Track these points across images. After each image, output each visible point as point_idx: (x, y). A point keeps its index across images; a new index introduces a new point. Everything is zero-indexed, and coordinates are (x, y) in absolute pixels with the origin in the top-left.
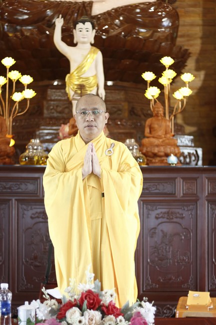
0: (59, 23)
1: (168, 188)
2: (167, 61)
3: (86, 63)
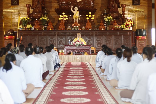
0: (72, 7)
1: (89, 34)
2: (90, 13)
3: (77, 14)
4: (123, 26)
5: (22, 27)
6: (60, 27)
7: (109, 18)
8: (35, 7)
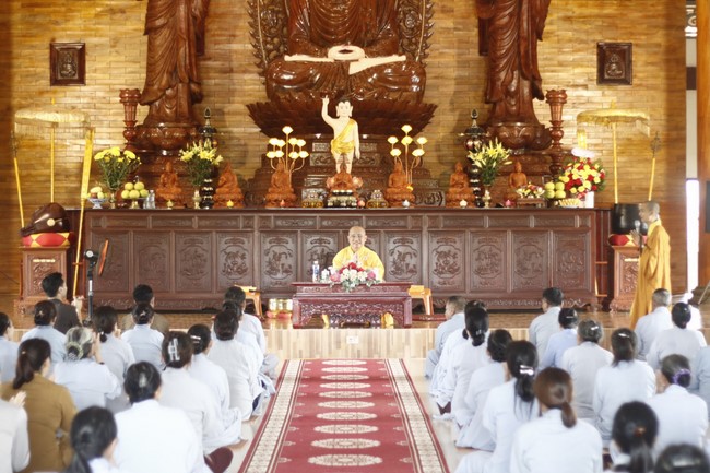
4: (555, 190)
5: (100, 195)
6: (273, 192)
7: (491, 152)
8: (160, 94)
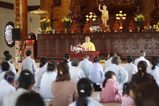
3: (105, 13)
4: (156, 27)
5: (41, 31)
6: (84, 29)
7: (139, 17)
8: (73, 7)
